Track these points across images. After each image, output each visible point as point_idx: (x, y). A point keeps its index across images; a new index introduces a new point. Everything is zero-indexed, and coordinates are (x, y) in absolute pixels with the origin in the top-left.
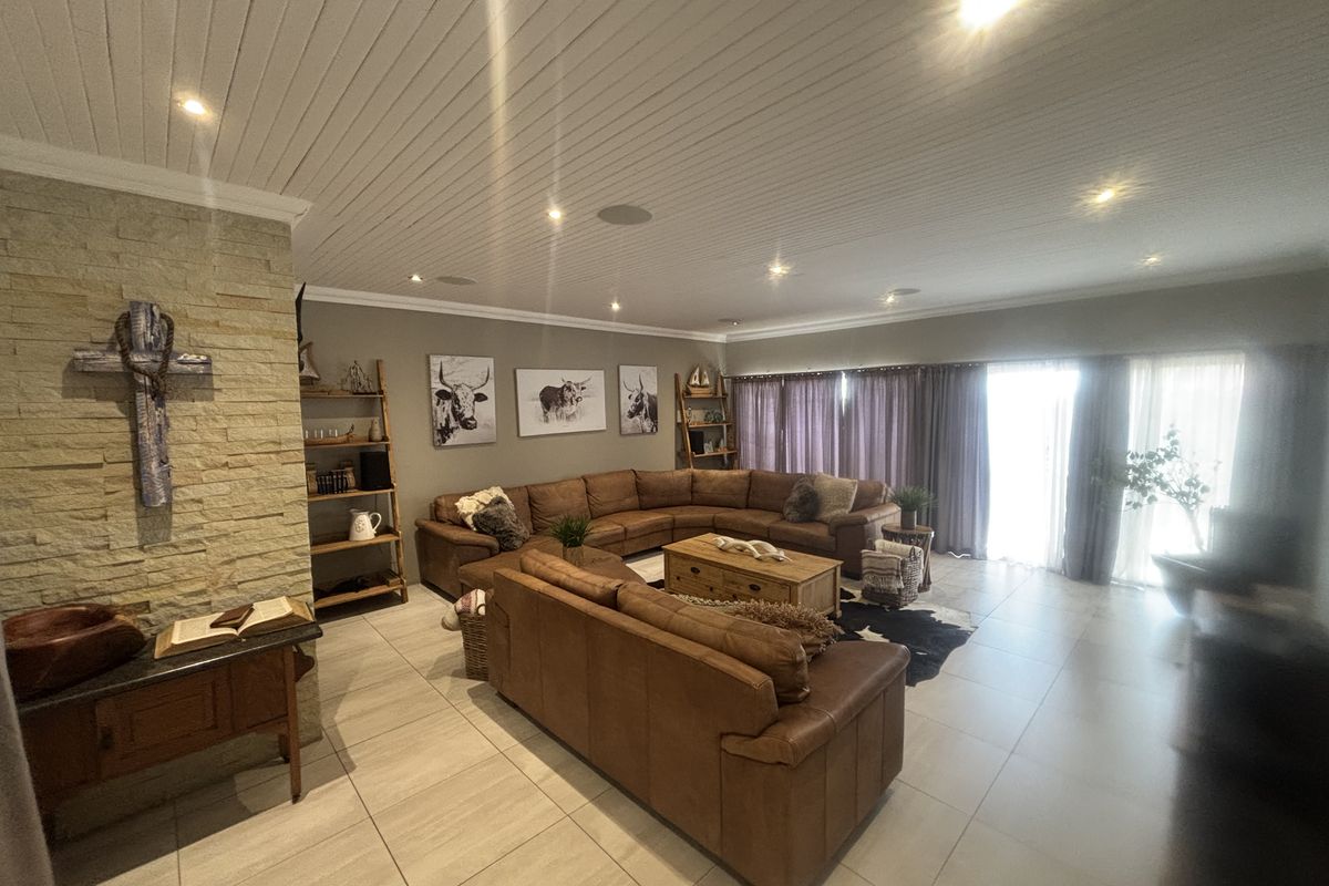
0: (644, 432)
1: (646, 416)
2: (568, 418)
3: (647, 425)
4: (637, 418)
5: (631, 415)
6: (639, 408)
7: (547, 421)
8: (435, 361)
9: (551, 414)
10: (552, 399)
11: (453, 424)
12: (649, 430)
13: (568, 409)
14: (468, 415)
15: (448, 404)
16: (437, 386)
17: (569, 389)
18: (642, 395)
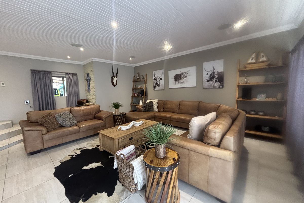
0: (214, 88)
1: (216, 81)
2: (182, 83)
3: (217, 85)
4: (211, 82)
5: (208, 81)
6: (211, 78)
7: (176, 84)
8: (153, 72)
9: (177, 82)
10: (177, 78)
11: (156, 85)
12: (217, 86)
13: (182, 80)
14: (159, 83)
15: (155, 81)
16: (154, 78)
17: (183, 74)
18: (214, 73)
